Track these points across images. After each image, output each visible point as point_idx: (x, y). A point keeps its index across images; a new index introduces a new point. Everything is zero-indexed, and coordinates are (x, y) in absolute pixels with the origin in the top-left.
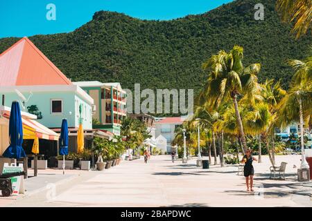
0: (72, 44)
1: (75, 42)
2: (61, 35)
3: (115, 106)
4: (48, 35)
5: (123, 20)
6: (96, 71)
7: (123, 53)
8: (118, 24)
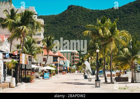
0: (58, 21)
1: (59, 21)
2: (52, 16)
3: (75, 57)
4: (46, 16)
5: (82, 10)
6: (69, 35)
7: (81, 26)
8: (79, 12)
